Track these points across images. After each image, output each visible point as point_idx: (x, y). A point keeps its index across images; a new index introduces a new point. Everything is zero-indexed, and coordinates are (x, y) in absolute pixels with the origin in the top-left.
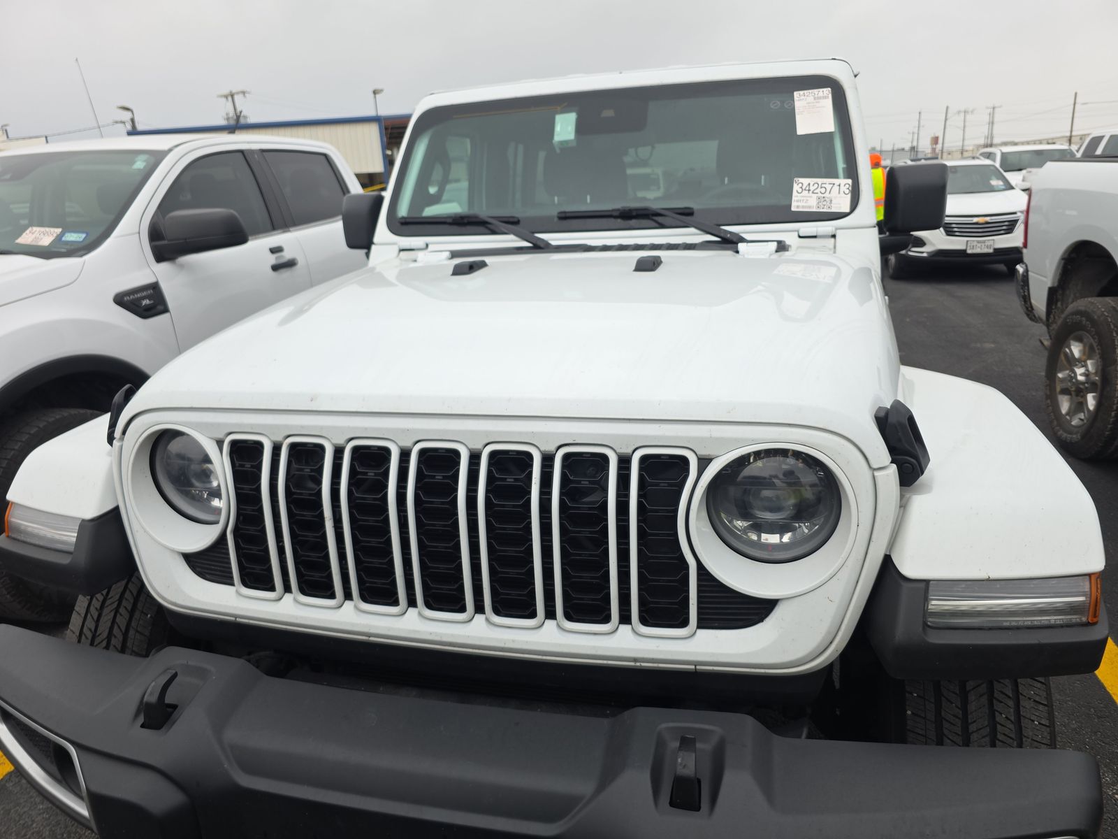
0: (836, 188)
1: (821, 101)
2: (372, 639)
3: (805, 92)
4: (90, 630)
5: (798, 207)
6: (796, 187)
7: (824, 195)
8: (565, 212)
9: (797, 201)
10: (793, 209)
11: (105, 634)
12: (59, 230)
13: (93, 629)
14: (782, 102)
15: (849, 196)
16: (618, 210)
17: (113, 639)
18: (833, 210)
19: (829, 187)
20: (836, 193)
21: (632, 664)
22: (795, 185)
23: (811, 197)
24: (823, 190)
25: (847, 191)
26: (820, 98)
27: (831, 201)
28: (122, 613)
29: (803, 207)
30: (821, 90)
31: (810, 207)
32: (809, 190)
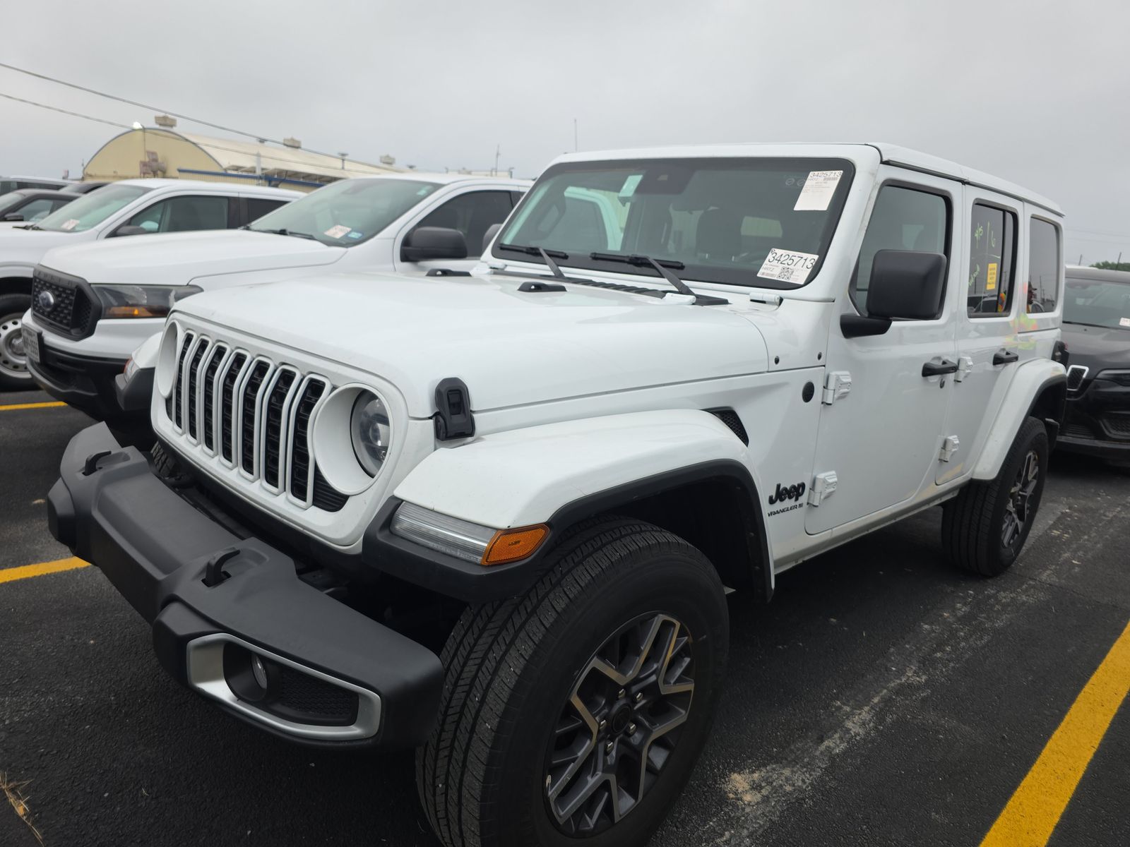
0: (803, 261)
1: (828, 181)
2: (202, 469)
3: (820, 172)
5: (763, 274)
6: (770, 256)
7: (789, 267)
8: (595, 254)
9: (765, 269)
10: (759, 275)
12: (349, 229)
14: (796, 180)
15: (809, 270)
16: (628, 257)
18: (790, 281)
19: (796, 259)
20: (799, 265)
21: (301, 529)
22: (770, 254)
23: (777, 266)
24: (790, 262)
25: (810, 266)
26: (829, 179)
27: (793, 272)
29: (767, 275)
30: (834, 172)
31: (772, 275)
32: (779, 260)
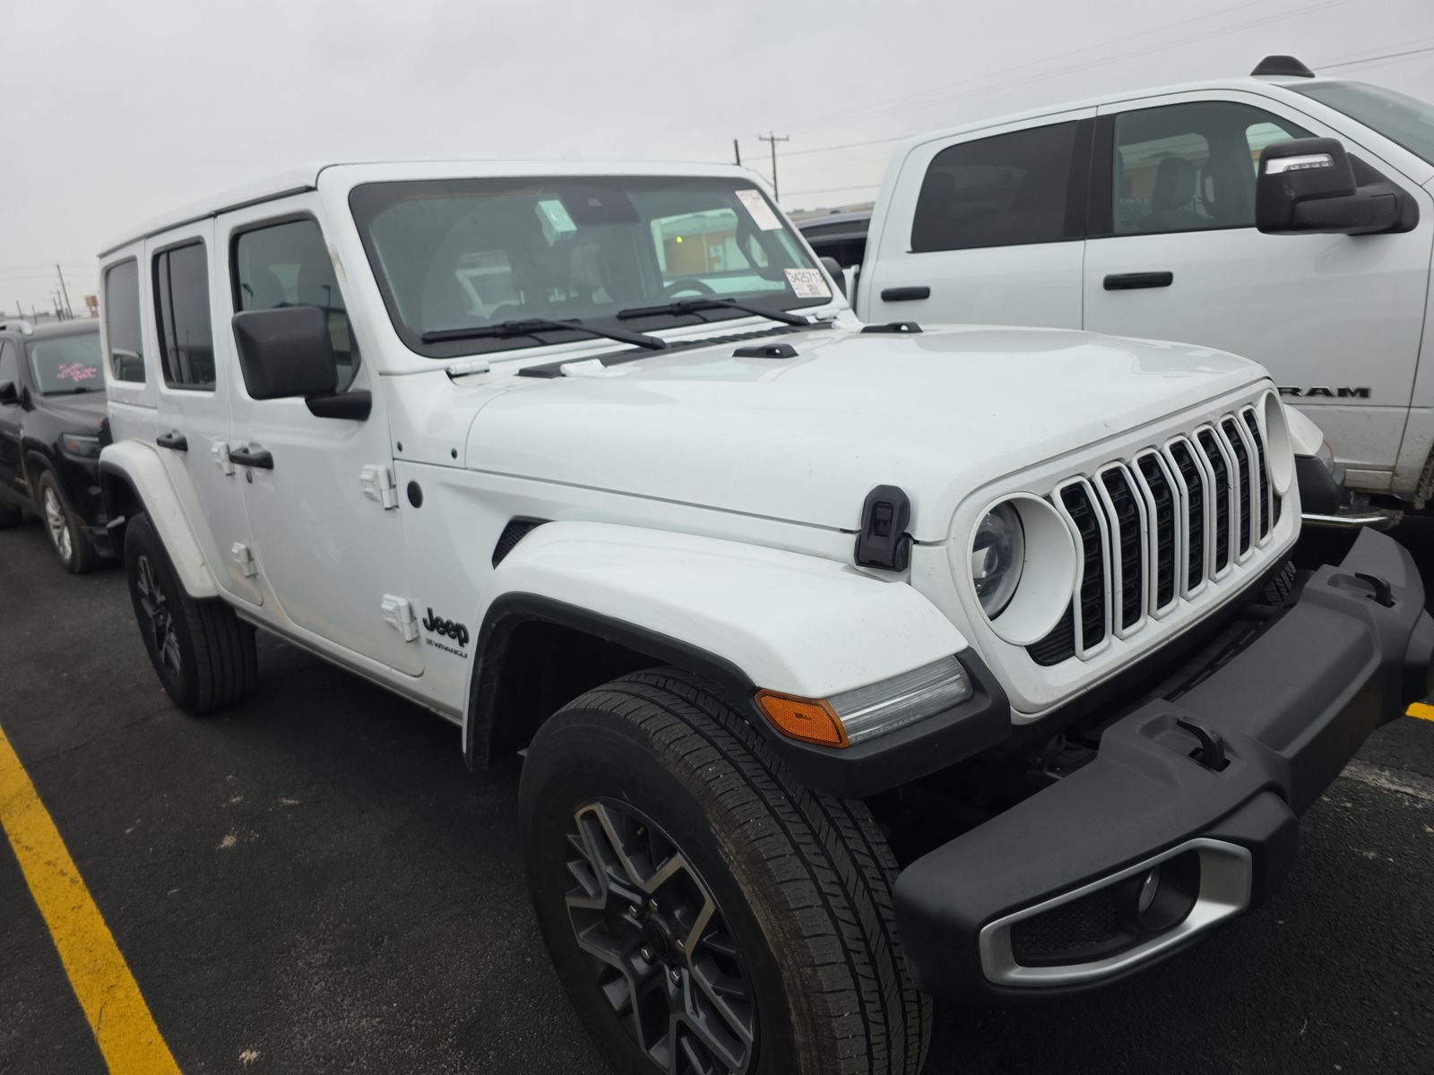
4: (833, 883)
11: (853, 873)
13: (836, 879)
17: (865, 871)
28: (851, 835)
